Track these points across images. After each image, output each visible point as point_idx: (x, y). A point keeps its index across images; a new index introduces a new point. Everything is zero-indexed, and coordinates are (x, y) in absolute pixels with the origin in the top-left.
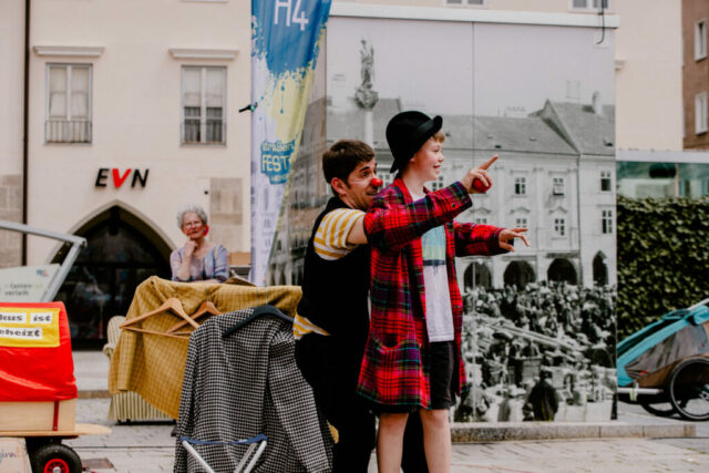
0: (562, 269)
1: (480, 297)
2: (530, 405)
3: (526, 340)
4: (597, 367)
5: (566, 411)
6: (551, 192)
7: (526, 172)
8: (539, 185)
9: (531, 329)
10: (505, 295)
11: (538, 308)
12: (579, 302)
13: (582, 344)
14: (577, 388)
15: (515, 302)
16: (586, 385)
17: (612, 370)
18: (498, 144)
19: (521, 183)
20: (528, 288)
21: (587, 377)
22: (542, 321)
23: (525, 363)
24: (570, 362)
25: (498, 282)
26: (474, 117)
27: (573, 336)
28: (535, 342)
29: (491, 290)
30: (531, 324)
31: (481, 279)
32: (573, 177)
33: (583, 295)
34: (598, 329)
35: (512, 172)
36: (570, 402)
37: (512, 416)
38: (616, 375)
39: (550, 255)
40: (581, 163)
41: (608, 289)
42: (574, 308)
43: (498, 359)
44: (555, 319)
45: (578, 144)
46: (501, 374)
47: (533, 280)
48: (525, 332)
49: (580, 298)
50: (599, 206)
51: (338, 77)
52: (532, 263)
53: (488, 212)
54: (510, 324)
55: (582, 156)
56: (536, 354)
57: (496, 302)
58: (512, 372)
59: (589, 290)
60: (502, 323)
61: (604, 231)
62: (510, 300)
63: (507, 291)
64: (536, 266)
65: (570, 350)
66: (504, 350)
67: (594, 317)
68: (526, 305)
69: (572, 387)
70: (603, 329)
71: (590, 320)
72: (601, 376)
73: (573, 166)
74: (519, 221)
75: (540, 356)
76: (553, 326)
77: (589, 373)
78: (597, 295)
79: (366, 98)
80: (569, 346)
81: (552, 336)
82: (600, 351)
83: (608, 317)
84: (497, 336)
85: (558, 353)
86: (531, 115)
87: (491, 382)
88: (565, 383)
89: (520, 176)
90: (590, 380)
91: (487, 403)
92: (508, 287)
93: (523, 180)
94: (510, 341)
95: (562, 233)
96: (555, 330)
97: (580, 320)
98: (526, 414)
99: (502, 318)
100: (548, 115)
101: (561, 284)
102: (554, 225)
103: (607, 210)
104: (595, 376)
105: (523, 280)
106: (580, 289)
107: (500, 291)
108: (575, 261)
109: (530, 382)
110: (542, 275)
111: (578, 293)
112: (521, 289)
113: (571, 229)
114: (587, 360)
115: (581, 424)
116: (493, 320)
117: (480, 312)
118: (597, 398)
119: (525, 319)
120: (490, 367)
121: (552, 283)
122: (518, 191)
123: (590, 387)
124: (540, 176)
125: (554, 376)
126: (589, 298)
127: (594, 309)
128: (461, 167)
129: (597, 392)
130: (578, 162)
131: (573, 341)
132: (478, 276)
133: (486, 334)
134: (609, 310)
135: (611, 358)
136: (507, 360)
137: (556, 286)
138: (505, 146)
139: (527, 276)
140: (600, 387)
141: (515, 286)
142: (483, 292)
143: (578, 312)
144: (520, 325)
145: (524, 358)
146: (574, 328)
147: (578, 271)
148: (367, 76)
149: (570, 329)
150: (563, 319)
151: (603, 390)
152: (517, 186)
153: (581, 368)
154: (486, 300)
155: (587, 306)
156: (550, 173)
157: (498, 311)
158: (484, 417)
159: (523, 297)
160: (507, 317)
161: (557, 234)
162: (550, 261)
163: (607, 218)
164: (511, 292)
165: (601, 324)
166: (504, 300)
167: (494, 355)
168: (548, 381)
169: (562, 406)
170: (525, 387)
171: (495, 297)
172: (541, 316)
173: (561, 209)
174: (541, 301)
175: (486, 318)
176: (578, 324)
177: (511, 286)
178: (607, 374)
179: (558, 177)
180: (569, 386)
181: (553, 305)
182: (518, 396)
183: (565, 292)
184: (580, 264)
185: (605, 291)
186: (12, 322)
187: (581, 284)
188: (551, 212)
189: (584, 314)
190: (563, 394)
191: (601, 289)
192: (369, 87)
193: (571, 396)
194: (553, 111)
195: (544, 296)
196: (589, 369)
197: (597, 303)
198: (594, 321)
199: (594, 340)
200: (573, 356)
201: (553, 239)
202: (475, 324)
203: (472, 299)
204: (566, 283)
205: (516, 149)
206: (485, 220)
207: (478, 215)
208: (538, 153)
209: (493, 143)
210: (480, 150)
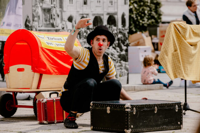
0: (112, 20)
1: (85, 32)
4: (122, 62)
12: (117, 34)
13: (118, 52)
16: (119, 70)
17: (127, 63)
27: (115, 49)
29: (89, 29)
33: (118, 31)
34: (122, 45)
38: (128, 65)
39: (108, 14)
41: (126, 29)
49: (117, 32)
52: (102, 17)
59: (120, 29)
61: (125, 4)
67: (122, 41)
70: (124, 46)
71: (120, 42)
72: (124, 65)
77: (120, 64)
78: (122, 31)
80: (113, 53)
81: (109, 49)
82: (123, 55)
83: (126, 41)
90: (120, 67)
92: (94, 27)
95: (112, 4)
97: (117, 42)
101: (111, 26)
102: (109, 1)
104: (121, 66)
106: (117, 28)
107: (91, 29)
108: (116, 16)
110: (105, 22)
111: (117, 30)
113: (115, 2)
114: (119, 59)
117: (85, 38)
118: (122, 75)
121: (108, 26)
123: (120, 70)
126: (120, 32)
127: (121, 37)
129: (122, 72)
131: (115, 51)
134: (126, 38)
135: (126, 58)
140: (124, 70)
142: (86, 30)
146: (115, 45)
147: (117, 21)
151: (124, 72)
153: (117, 62)
154: (87, 33)
155: (120, 36)
161: (110, 5)
162: (108, 16)
165: (124, 43)
176: (116, 43)
178: (126, 64)
183: (113, 30)
184: (117, 17)
185: (125, 30)
186: (57, 41)
187: (118, 26)
189: (118, 39)
191: (124, 29)
196: (120, 62)
197: (122, 34)
198: (121, 42)
199: (121, 50)
200: (115, 57)
201: (109, 7)
202: (83, 43)
203: (82, 32)
204: (113, 26)
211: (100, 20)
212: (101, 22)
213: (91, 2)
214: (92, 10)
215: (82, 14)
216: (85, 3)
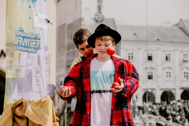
0: (187, 95)
1: (150, 107)
6: (182, 60)
7: (171, 51)
8: (177, 57)
9: (173, 121)
10: (161, 106)
11: (176, 112)
15: (165, 109)
18: (158, 39)
19: (168, 56)
20: (171, 103)
22: (178, 118)
25: (158, 100)
26: (147, 26)
29: (155, 104)
30: (173, 119)
31: (150, 99)
35: (164, 51)
39: (182, 88)
44: (184, 117)
47: (174, 99)
48: (171, 123)
51: (87, 9)
52: (173, 92)
53: (153, 69)
54: (163, 119)
57: (157, 109)
60: (160, 118)
62: (163, 108)
63: (162, 104)
64: (175, 93)
68: (171, 110)
74: (167, 73)
76: (183, 120)
79: (99, 18)
81: (183, 125)
84: (158, 124)
86: (173, 26)
89: (168, 53)
92: (163, 102)
93: (169, 55)
95: (187, 79)
96: (184, 122)
99: (160, 116)
100: (181, 25)
101: (187, 101)
102: (183, 75)
105: (169, 99)
107: (159, 104)
110: (178, 97)
112: (168, 103)
116: (156, 117)
117: (150, 113)
119: (170, 117)
121: (183, 101)
122: (167, 59)
124: (177, 53)
128: (141, 49)
132: (149, 97)
133: (153, 123)
137: (184, 102)
138: (161, 39)
139: (171, 98)
141: (166, 102)
142: (151, 105)
144: (168, 119)
148: (99, 8)
152: (167, 58)
154: (152, 108)
156: (182, 51)
157: (158, 113)
159: (169, 107)
160: (162, 116)
161: (185, 79)
162: (182, 91)
164: (164, 105)
166: (161, 108)
171: (157, 106)
172: (178, 116)
173: (187, 67)
174: (178, 109)
175: (152, 116)
177: (164, 102)
179: (185, 53)
181: (183, 111)
188: (182, 69)
192: (100, 13)
194: (183, 24)
195: (179, 107)
201: (183, 81)
202: (148, 119)
203: (146, 108)
205: (167, 40)
206: (152, 73)
207: (149, 70)
208: (176, 42)
209: (156, 38)
210: (150, 41)
211: (171, 95)
212: (172, 97)
213: (158, 76)
214: (160, 84)
215: (146, 89)
216: (150, 77)
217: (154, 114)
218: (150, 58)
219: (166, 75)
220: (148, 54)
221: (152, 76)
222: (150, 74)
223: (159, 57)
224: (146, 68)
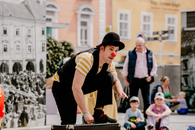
0: (30, 66)
1: (5, 77)
2: (20, 121)
3: (19, 94)
4: (40, 105)
5: (31, 123)
6: (27, 35)
7: (19, 26)
8: (24, 32)
9: (21, 90)
10: (13, 76)
11: (23, 81)
12: (35, 79)
13: (36, 95)
14: (34, 113)
15: (16, 79)
16: (37, 112)
17: (45, 106)
18: (11, 14)
19: (18, 31)
20: (20, 73)
21: (38, 109)
22: (24, 87)
23: (19, 104)
24: (32, 103)
25: (11, 71)
26: (3, 2)
27: (34, 93)
28: (22, 95)
29: (8, 74)
30: (21, 87)
31: (5, 69)
32: (34, 29)
33: (37, 76)
34: (41, 89)
35: (15, 26)
36: (33, 119)
37: (14, 126)
38: (46, 107)
39: (27, 60)
40: (36, 24)
41: (44, 74)
42: (34, 81)
43: (10, 102)
44: (28, 86)
45: (35, 16)
46: (11, 108)
47: (21, 70)
48: (19, 91)
49: (36, 77)
50: (41, 41)
52: (21, 63)
53: (8, 42)
54: (14, 88)
55: (37, 21)
56: (22, 100)
57: (10, 79)
58: (15, 107)
59: (38, 74)
60: (12, 87)
61: (43, 51)
62: (14, 78)
63: (13, 74)
64: (23, 64)
65: (33, 98)
66: (12, 98)
68: (19, 80)
69: (33, 113)
70: (42, 90)
71: (38, 86)
72: (42, 108)
73: (34, 25)
75: (23, 101)
76: (27, 89)
77: (38, 107)
78: (40, 76)
80: (32, 96)
81: (27, 92)
82: (41, 98)
83: (44, 85)
84: (10, 93)
85: (29, 99)
86: (21, 3)
87: (8, 111)
88: (31, 111)
89: (18, 28)
90: (38, 110)
91: (7, 120)
92: (14, 73)
93: (19, 29)
94: (14, 95)
95: (31, 51)
96: (28, 90)
97: (36, 86)
98: (19, 124)
99: (12, 85)
100: (26, 3)
101: (30, 72)
102: (28, 48)
103: (44, 42)
104: (39, 108)
105: (18, 70)
106: (36, 74)
107: (11, 74)
108: (34, 63)
109: (20, 111)
110: (24, 68)
111: (35, 75)
112: (18, 73)
113: (33, 50)
114: (37, 102)
115: (36, 128)
116: (9, 86)
117: (5, 83)
118: (40, 117)
119: (19, 86)
120: (8, 106)
121: (27, 71)
122: (17, 34)
123: (38, 113)
124: (24, 28)
125: (28, 108)
126: (38, 77)
127: (40, 82)
129: (40, 115)
130: (35, 23)
131: (33, 94)
132: (4, 68)
133: (7, 92)
134: (44, 82)
135: (44, 101)
136: (13, 103)
137: (28, 73)
138: (13, 16)
139: (20, 68)
141: (16, 72)
142: (6, 75)
143: (35, 83)
144: (17, 88)
145: (19, 101)
146: (34, 89)
147: (35, 67)
149: (32, 90)
150: (30, 86)
151: (42, 114)
153: (36, 105)
154: (7, 78)
155: (38, 80)
156: (27, 27)
157: (10, 83)
158: (6, 126)
159: (18, 77)
160: (13, 85)
161: (29, 52)
162: (27, 63)
163: (44, 46)
164: (15, 75)
165: (42, 87)
166: (12, 78)
167: (9, 100)
168: (26, 111)
169: (30, 120)
170: (19, 113)
171: (10, 77)
172: (24, 85)
173: (30, 42)
174: (24, 79)
175: (6, 85)
176: (35, 88)
177: (15, 72)
178: (43, 107)
179: (29, 29)
180: (32, 112)
181: (27, 80)
182: (16, 117)
183: (31, 75)
184: (36, 64)
185: (43, 75)
187: (36, 71)
188: (27, 43)
189: (37, 84)
190: (30, 116)
191: (42, 74)
193: (33, 116)
194: (28, 2)
195: (25, 76)
196: (38, 105)
197: (40, 79)
198: (40, 86)
199: (40, 94)
200: (33, 101)
201: (28, 54)
202: (3, 88)
203: (2, 78)
204: (31, 71)
205: (17, 16)
206: (6, 46)
207: (4, 43)
208: (23, 19)
209: (9, 14)
210: (5, 16)
211: (19, 66)
213: (11, 49)
214: (12, 57)
215: (3, 61)
216: (5, 50)
217: (8, 83)
218: (5, 32)
219: (16, 48)
220: (4, 28)
221: (7, 48)
222: (5, 47)
223: (11, 31)
224: (3, 41)
